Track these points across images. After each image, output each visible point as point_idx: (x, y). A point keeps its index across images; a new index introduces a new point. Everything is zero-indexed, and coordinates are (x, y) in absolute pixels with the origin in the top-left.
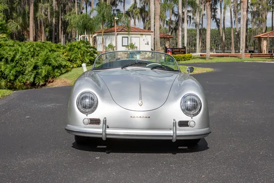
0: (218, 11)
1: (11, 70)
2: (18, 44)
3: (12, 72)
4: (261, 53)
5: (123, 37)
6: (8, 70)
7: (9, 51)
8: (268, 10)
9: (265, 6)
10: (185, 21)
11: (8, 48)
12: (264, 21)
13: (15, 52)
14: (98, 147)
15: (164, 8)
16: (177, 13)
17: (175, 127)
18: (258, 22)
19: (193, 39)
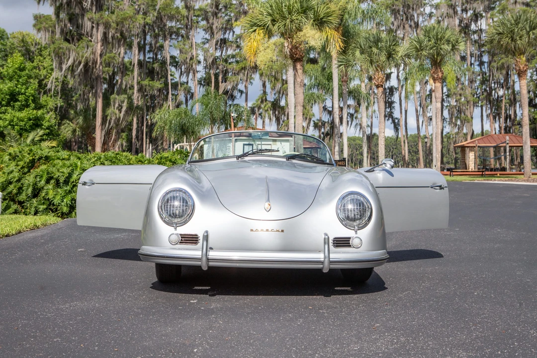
0: (396, 106)
1: (63, 197)
2: (76, 156)
3: (65, 200)
4: (466, 169)
5: (244, 145)
6: (58, 197)
7: (61, 167)
8: (475, 104)
9: (470, 98)
10: (345, 120)
11: (61, 163)
12: (468, 121)
13: (71, 168)
14: (196, 288)
15: (310, 100)
16: (330, 109)
17: (326, 246)
18: (459, 123)
19: (358, 152)
